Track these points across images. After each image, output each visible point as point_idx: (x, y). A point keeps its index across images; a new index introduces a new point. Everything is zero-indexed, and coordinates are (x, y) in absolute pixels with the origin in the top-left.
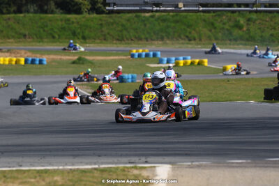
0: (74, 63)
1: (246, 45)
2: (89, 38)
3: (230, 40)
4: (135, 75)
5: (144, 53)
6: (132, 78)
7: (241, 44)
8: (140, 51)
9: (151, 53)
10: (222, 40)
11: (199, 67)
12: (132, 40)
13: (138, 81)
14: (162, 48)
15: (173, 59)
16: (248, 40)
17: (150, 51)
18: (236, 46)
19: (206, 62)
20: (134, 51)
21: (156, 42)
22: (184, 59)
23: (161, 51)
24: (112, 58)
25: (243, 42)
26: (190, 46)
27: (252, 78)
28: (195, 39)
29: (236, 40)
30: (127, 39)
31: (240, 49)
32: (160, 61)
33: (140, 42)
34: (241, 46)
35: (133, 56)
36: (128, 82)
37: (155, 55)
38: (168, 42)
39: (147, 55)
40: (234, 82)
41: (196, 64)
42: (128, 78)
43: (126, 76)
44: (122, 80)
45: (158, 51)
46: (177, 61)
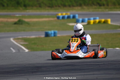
0: (15, 23)
2: (29, 6)
4: (56, 31)
5: (66, 16)
6: (55, 33)
8: (64, 14)
9: (72, 16)
12: (59, 6)
13: (58, 35)
14: (80, 12)
15: (86, 19)
17: (71, 14)
19: (109, 20)
20: (60, 14)
21: (76, 8)
22: (94, 19)
23: (79, 14)
24: (44, 19)
26: (100, 10)
28: (104, 5)
30: (56, 6)
32: (77, 22)
33: (65, 8)
35: (58, 18)
36: (51, 36)
37: (74, 17)
38: (85, 7)
39: (69, 17)
41: (102, 22)
42: (51, 34)
43: (50, 32)
44: (47, 35)
45: (76, 14)
46: (89, 21)
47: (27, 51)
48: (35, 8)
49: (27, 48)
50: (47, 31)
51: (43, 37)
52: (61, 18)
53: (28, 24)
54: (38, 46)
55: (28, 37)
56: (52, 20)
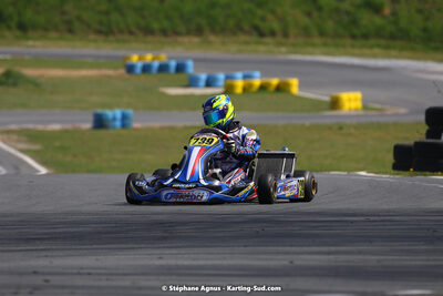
1: (387, 47)
2: (35, 27)
3: (353, 37)
4: (130, 112)
5: (156, 64)
6: (124, 117)
7: (378, 46)
8: (149, 57)
9: (173, 64)
10: (337, 35)
11: (280, 96)
12: (131, 33)
13: (136, 125)
14: (199, 53)
15: (221, 76)
16: (392, 37)
17: (170, 58)
18: (366, 51)
19: (294, 83)
20: (135, 58)
21: (186, 39)
22: (245, 77)
23: (196, 60)
24: (84, 72)
25: (383, 42)
26: (262, 48)
27: (395, 124)
28: (273, 34)
29: (365, 36)
30: (121, 32)
31: (374, 56)
32: (192, 82)
33: (149, 38)
34: (377, 51)
35: (130, 69)
36: (114, 127)
37: (180, 68)
38: (212, 38)
39: (163, 68)
40: (352, 131)
41: (272, 88)
42: (114, 119)
43: (109, 113)
44: (100, 123)
45: (188, 58)
46: (229, 82)
47: (43, 171)
48: (53, 34)
49: (44, 163)
50: (99, 111)
51: (87, 130)
52: (138, 70)
53: (35, 84)
54: (75, 156)
55: (40, 127)
56: (109, 77)
